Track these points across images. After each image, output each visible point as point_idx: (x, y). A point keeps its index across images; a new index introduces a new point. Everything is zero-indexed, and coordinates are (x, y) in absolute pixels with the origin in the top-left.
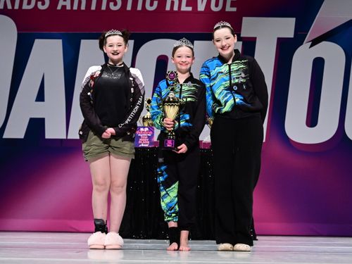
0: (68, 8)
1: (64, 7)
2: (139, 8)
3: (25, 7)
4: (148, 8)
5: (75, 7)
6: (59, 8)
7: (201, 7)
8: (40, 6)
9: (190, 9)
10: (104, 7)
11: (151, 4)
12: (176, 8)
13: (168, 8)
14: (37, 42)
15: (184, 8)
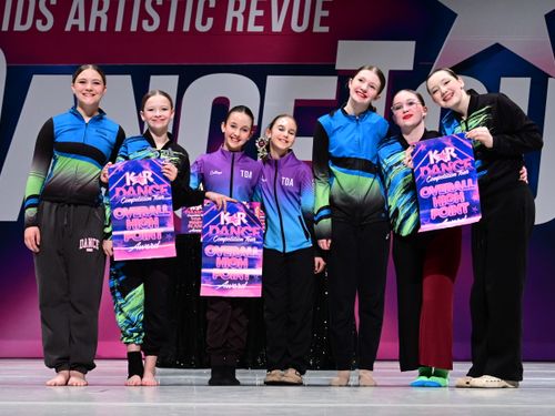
0: (82, 28)
1: (75, 27)
2: (186, 28)
3: (18, 27)
4: (199, 27)
5: (92, 28)
6: (68, 28)
7: (277, 27)
8: (40, 27)
9: (260, 29)
10: (134, 28)
11: (204, 23)
12: (240, 28)
13: (228, 28)
14: (36, 79)
15: (252, 28)
